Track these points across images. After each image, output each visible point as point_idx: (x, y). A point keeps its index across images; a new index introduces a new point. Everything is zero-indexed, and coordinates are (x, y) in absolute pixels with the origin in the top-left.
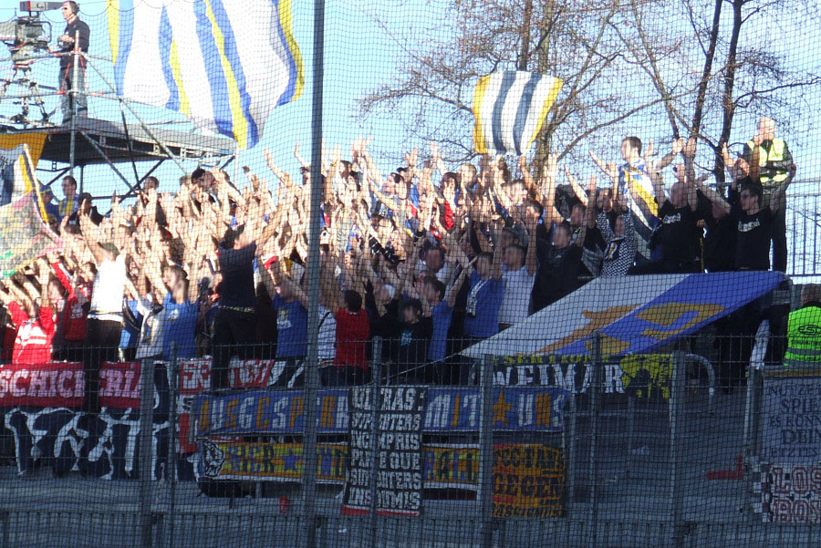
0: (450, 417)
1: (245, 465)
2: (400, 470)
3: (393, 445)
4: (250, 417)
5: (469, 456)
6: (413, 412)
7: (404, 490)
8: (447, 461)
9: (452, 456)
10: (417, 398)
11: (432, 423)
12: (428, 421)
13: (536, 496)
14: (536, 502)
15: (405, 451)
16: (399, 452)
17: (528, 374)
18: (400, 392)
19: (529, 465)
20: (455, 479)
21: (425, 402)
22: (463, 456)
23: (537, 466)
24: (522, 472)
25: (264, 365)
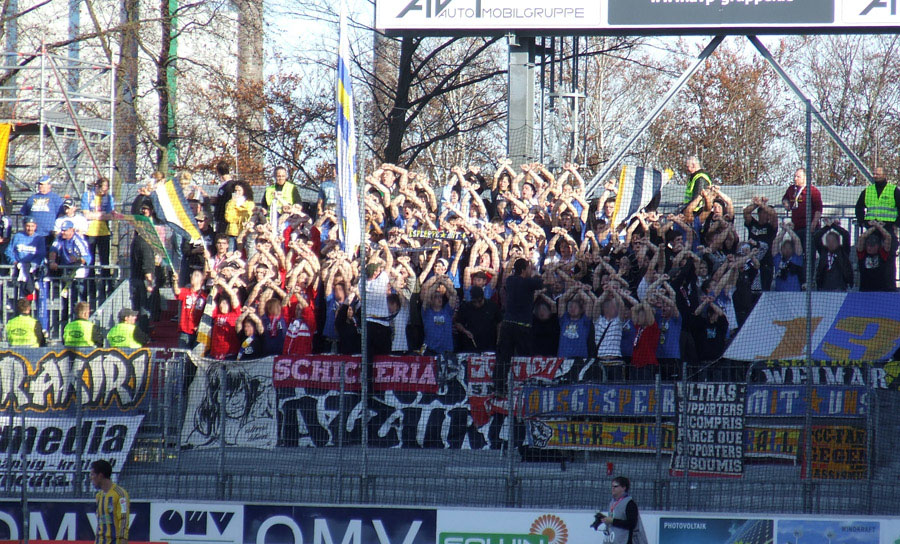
0: (769, 407)
1: (574, 438)
2: (726, 443)
3: (720, 426)
4: (581, 404)
5: (786, 434)
6: (737, 401)
7: (729, 459)
8: (766, 437)
9: (770, 433)
10: (738, 392)
11: (754, 410)
12: (749, 409)
13: (847, 462)
14: (847, 467)
15: (730, 430)
16: (725, 430)
17: (802, 373)
18: (722, 387)
19: (839, 441)
20: (772, 450)
21: (746, 395)
22: (779, 435)
23: (846, 442)
24: (833, 445)
25: (551, 362)
